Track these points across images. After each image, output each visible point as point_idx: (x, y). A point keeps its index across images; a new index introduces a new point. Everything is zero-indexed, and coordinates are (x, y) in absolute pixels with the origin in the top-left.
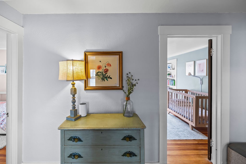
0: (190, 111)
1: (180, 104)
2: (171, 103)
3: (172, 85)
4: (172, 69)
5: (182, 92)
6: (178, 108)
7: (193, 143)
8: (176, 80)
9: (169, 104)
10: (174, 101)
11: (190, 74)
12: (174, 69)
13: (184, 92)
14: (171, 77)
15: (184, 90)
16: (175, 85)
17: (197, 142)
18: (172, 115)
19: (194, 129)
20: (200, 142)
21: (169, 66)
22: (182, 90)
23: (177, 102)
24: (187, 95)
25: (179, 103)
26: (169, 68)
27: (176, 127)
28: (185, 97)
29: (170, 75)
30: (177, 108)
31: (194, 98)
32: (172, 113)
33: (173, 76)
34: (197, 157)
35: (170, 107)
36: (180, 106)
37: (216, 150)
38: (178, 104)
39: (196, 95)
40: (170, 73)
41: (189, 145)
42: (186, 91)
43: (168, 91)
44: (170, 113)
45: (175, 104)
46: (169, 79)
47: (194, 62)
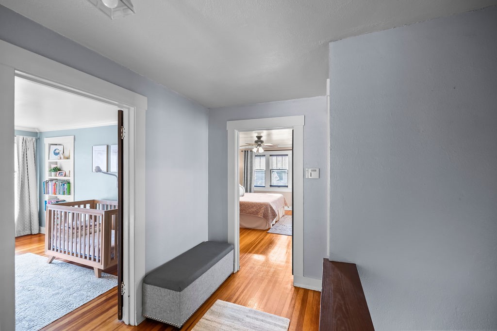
0: (96, 241)
1: (77, 232)
2: (55, 236)
3: (64, 193)
4: (62, 157)
5: (85, 207)
6: (72, 243)
7: (97, 304)
8: (72, 182)
9: (52, 240)
10: (63, 231)
11: (99, 170)
12: (68, 158)
13: (88, 206)
14: (62, 175)
15: (88, 202)
16: (69, 193)
17: (104, 299)
18: (60, 262)
19: (103, 274)
20: (110, 295)
21: (55, 150)
22: (85, 203)
23: (71, 230)
24: (94, 212)
25: (75, 231)
26: (56, 154)
27: (65, 286)
28: (91, 217)
29: (59, 170)
30: (70, 244)
31: (103, 215)
32: (58, 259)
33: (67, 174)
34: (100, 328)
35: (54, 245)
36: (77, 237)
37: (129, 296)
38: (73, 233)
39: (107, 208)
40: (58, 166)
41: (88, 313)
42: (93, 204)
43: (49, 209)
44: (54, 261)
45: (66, 237)
46: (56, 179)
47: (108, 146)
